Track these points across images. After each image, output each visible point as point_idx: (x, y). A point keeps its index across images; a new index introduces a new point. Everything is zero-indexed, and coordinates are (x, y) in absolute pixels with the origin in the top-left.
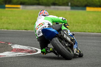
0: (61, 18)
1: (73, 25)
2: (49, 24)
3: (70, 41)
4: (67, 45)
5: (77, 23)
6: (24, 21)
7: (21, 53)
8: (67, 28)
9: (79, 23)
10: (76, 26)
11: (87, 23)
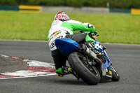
0: (86, 24)
1: (113, 34)
2: (67, 33)
3: (96, 58)
4: (90, 63)
5: (118, 30)
7: (41, 73)
8: (94, 39)
9: (121, 31)
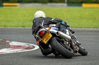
6: (22, 18)
9: (75, 19)
10: (72, 22)
11: (84, 19)
